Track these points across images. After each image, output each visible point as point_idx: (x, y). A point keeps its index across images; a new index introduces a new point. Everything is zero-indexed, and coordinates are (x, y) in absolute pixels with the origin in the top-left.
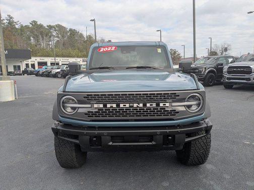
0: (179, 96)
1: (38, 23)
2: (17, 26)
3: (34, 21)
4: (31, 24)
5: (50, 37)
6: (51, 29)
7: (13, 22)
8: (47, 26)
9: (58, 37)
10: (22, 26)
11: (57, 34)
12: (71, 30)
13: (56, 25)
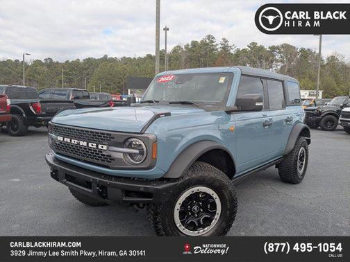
0: (113, 138)
1: (258, 45)
2: (232, 51)
3: (254, 43)
4: (249, 47)
5: (272, 62)
6: (273, 51)
7: (228, 47)
8: (270, 48)
9: (282, 61)
10: (238, 51)
11: (281, 57)
12: (302, 50)
13: (282, 46)
